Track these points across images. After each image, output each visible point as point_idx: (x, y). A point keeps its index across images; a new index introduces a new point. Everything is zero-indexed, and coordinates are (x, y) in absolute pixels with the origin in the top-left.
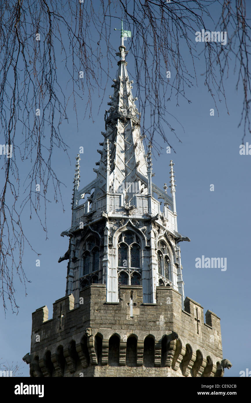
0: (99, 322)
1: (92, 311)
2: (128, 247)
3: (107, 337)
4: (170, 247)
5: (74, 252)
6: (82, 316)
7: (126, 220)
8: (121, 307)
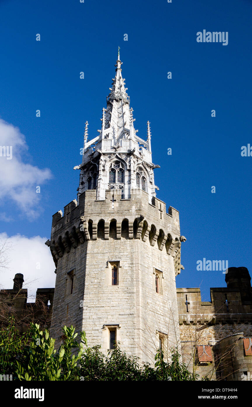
0: (90, 213)
1: (86, 207)
2: (116, 171)
3: (96, 222)
4: (146, 172)
5: (82, 178)
6: (80, 211)
7: (114, 154)
8: (106, 202)
